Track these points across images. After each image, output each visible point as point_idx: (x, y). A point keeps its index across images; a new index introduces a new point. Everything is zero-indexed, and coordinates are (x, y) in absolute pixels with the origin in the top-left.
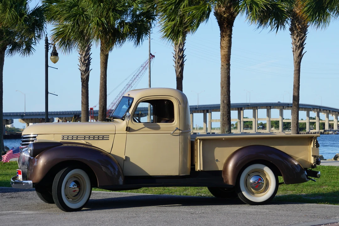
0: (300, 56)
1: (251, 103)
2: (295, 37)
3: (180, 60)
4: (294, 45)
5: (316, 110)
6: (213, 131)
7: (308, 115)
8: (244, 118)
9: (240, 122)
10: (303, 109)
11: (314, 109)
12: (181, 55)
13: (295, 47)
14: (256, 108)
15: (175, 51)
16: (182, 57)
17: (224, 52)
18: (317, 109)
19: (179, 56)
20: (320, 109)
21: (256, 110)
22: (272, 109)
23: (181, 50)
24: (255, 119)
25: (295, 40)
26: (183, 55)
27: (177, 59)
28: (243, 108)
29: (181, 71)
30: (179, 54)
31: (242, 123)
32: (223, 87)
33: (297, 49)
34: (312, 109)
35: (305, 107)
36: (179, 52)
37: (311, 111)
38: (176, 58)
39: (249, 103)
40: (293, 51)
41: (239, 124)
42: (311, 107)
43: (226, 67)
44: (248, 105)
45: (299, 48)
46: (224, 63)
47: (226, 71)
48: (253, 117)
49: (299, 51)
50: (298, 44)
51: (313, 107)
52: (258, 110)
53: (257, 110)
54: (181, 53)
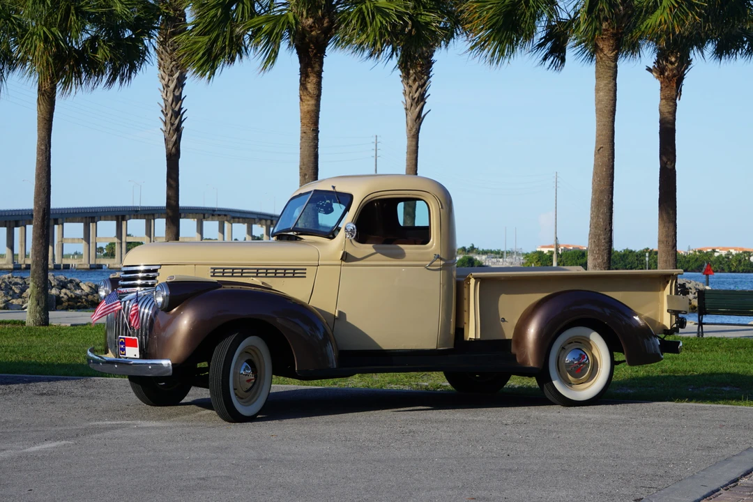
0: (419, 119)
1: (143, 207)
2: (410, 82)
3: (176, 118)
4: (407, 98)
5: (264, 222)
6: (65, 262)
7: (250, 231)
8: (127, 235)
9: (121, 243)
10: (241, 220)
11: (260, 219)
12: (177, 109)
13: (409, 101)
14: (151, 217)
15: (164, 99)
16: (177, 114)
17: (309, 105)
18: (266, 220)
19: (173, 110)
20: (272, 221)
21: (152, 221)
22: (183, 218)
23: (178, 99)
24: (149, 239)
25: (410, 86)
26: (180, 109)
27: (169, 115)
28: (127, 217)
29: (176, 140)
30: (173, 106)
31: (124, 245)
32: (305, 175)
33: (414, 104)
34: (257, 220)
35: (244, 216)
36: (174, 103)
37: (255, 223)
38: (167, 114)
39: (138, 207)
40: (406, 109)
41: (117, 248)
42: (255, 217)
43: (311, 135)
44: (137, 211)
45: (417, 103)
46: (308, 128)
47: (312, 144)
48: (146, 234)
49: (418, 109)
50: (416, 95)
51: (259, 216)
52: (156, 220)
53: (154, 220)
54: (176, 105)
